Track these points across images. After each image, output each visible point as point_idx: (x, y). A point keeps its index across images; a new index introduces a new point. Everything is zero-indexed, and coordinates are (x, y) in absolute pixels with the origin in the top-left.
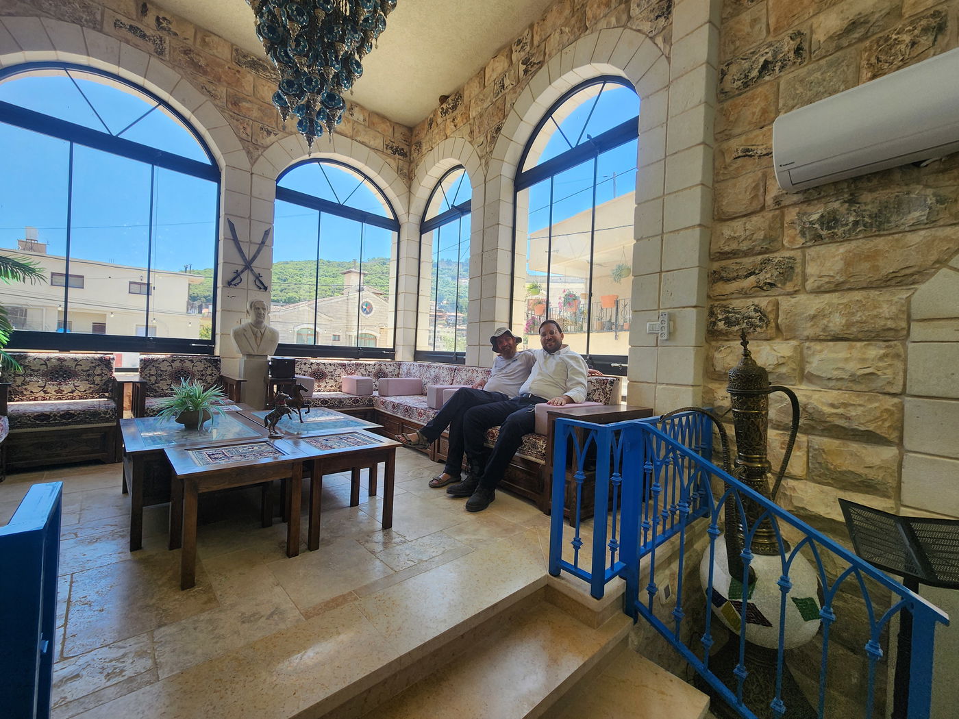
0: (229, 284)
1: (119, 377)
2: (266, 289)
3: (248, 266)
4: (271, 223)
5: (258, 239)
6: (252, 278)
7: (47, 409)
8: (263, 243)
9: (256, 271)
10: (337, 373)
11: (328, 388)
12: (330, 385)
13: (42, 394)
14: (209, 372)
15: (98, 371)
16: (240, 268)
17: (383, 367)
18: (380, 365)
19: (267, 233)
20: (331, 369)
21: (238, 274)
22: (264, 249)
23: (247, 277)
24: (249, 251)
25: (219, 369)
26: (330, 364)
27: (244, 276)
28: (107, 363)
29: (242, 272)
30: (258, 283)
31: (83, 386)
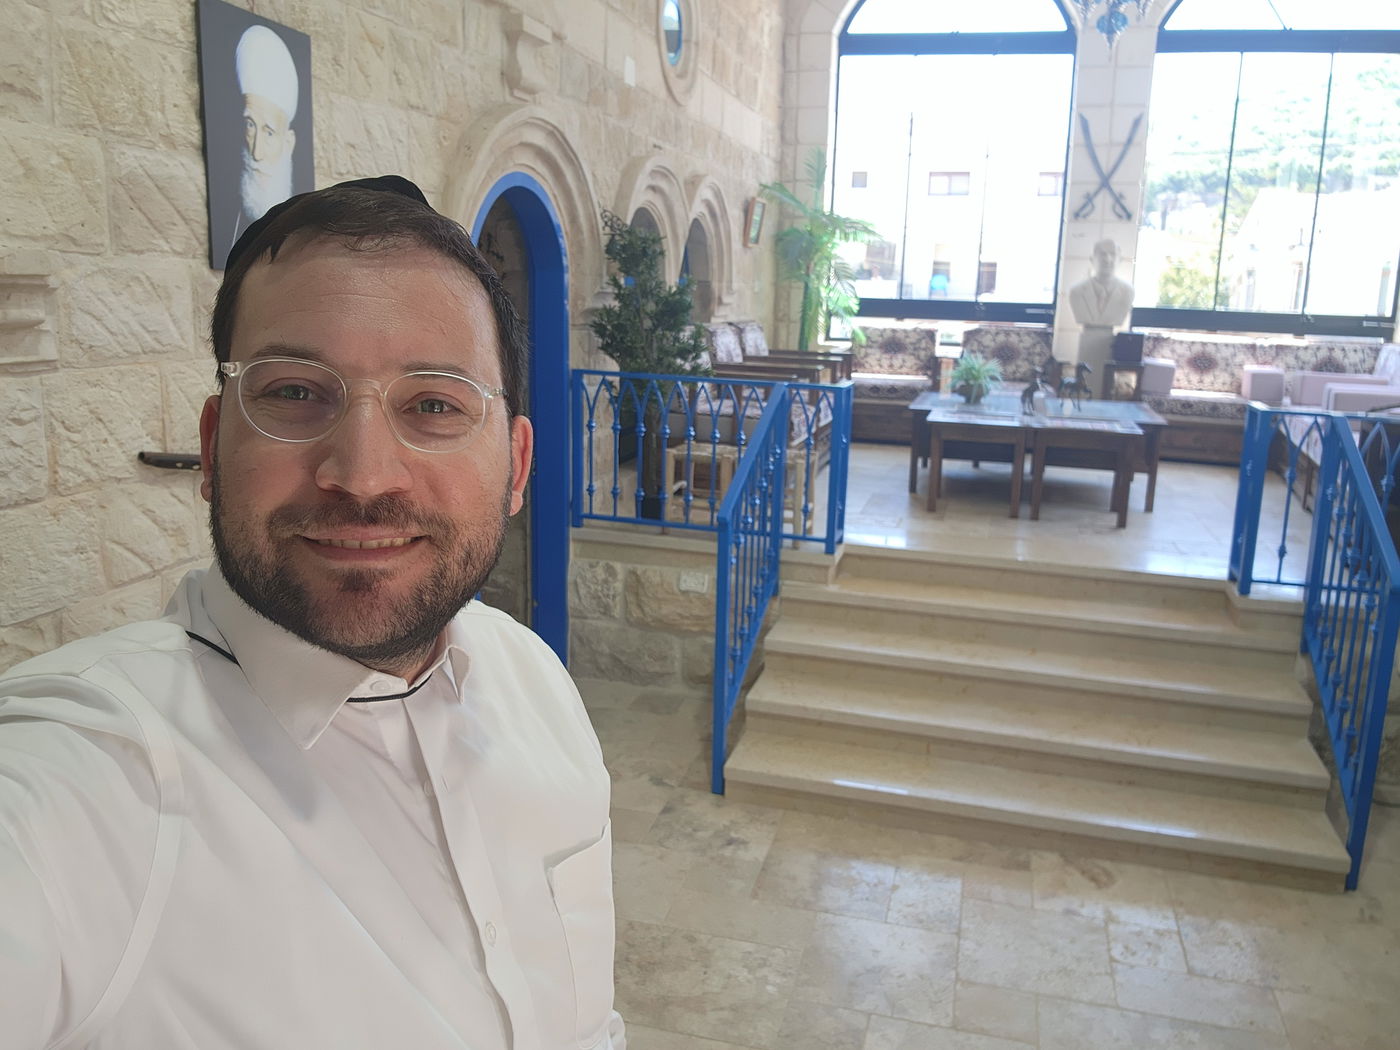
0: (1077, 215)
1: (940, 351)
2: (1129, 216)
3: (1105, 183)
4: (1144, 105)
5: (1122, 136)
6: (1109, 201)
7: (878, 383)
8: (1130, 141)
9: (1116, 189)
10: (1238, 360)
11: (1216, 386)
12: (1221, 380)
13: (878, 368)
14: (1038, 349)
15: (923, 344)
16: (1092, 189)
17: (1338, 354)
18: (1331, 349)
19: (1137, 123)
20: (1226, 353)
21: (1089, 199)
22: (1132, 152)
23: (1103, 201)
24: (1106, 160)
25: (1049, 345)
26: (1227, 345)
27: (1098, 201)
28: (930, 335)
29: (1096, 193)
30: (1119, 209)
31: (911, 361)
